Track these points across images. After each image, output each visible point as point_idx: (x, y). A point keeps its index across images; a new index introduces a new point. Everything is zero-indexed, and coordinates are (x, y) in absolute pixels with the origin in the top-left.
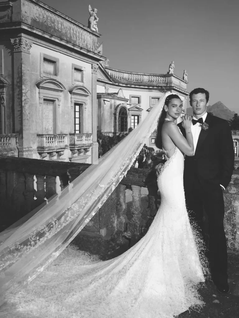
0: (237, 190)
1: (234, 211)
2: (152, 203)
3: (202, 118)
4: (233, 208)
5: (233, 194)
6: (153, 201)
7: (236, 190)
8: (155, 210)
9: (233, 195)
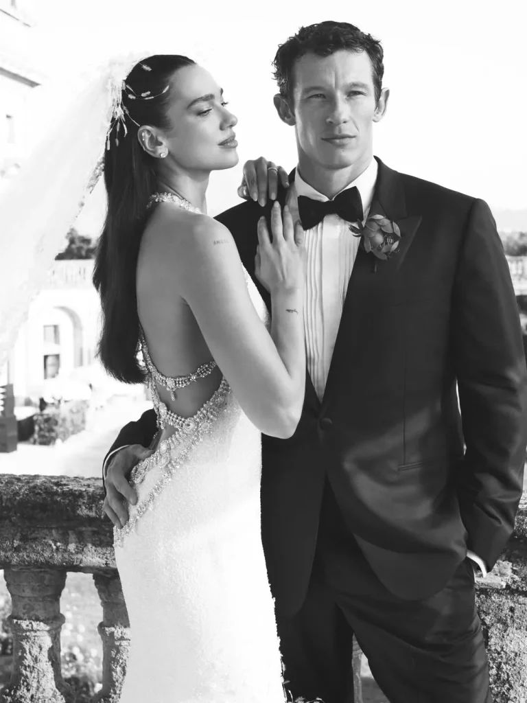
0: (514, 572)
1: (504, 682)
2: (36, 660)
3: (355, 188)
4: (499, 668)
5: (498, 592)
6: (41, 648)
7: (509, 572)
8: (54, 696)
9: (495, 598)
